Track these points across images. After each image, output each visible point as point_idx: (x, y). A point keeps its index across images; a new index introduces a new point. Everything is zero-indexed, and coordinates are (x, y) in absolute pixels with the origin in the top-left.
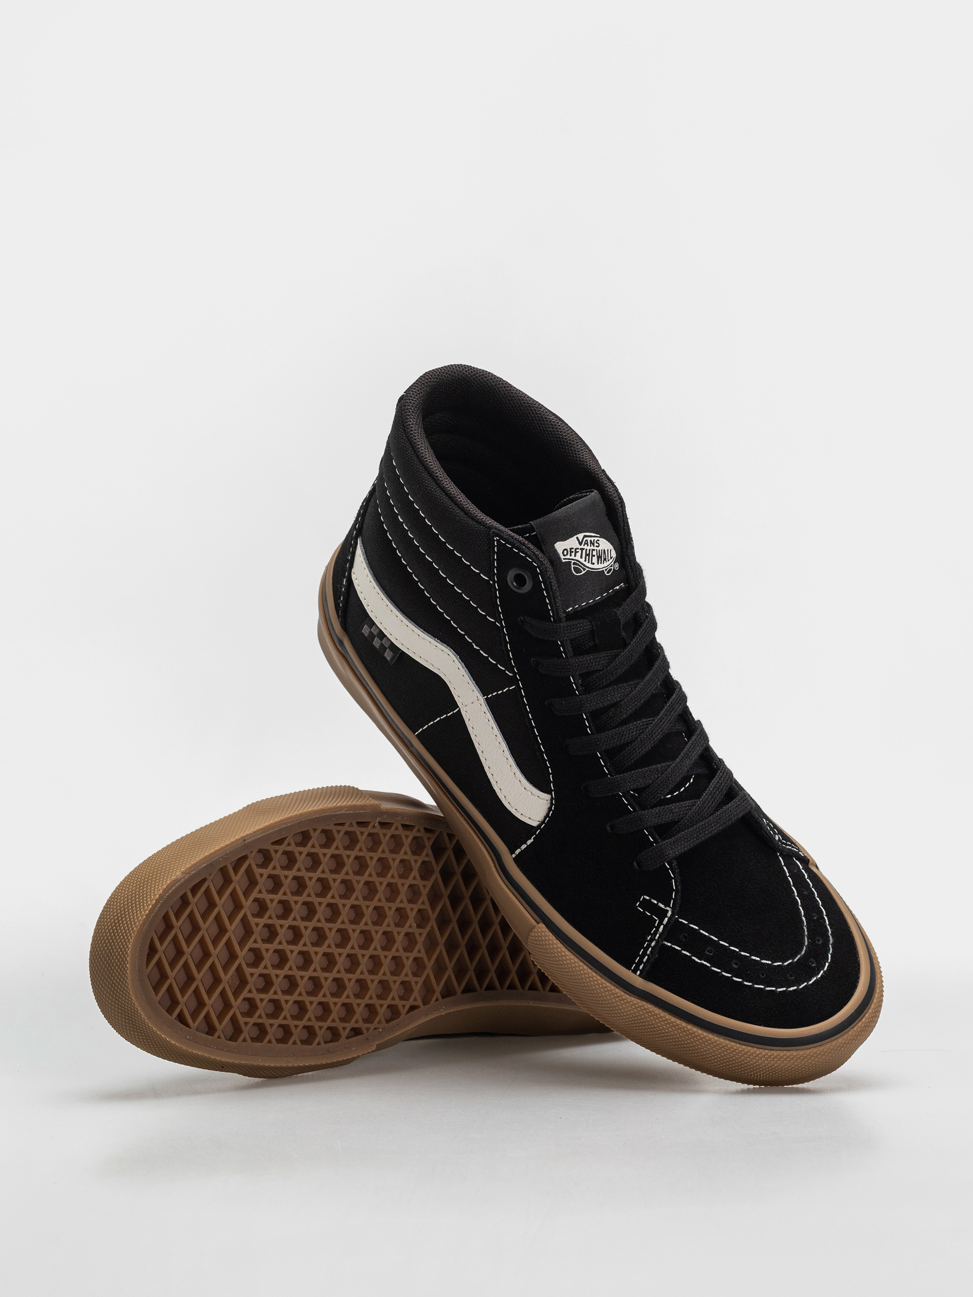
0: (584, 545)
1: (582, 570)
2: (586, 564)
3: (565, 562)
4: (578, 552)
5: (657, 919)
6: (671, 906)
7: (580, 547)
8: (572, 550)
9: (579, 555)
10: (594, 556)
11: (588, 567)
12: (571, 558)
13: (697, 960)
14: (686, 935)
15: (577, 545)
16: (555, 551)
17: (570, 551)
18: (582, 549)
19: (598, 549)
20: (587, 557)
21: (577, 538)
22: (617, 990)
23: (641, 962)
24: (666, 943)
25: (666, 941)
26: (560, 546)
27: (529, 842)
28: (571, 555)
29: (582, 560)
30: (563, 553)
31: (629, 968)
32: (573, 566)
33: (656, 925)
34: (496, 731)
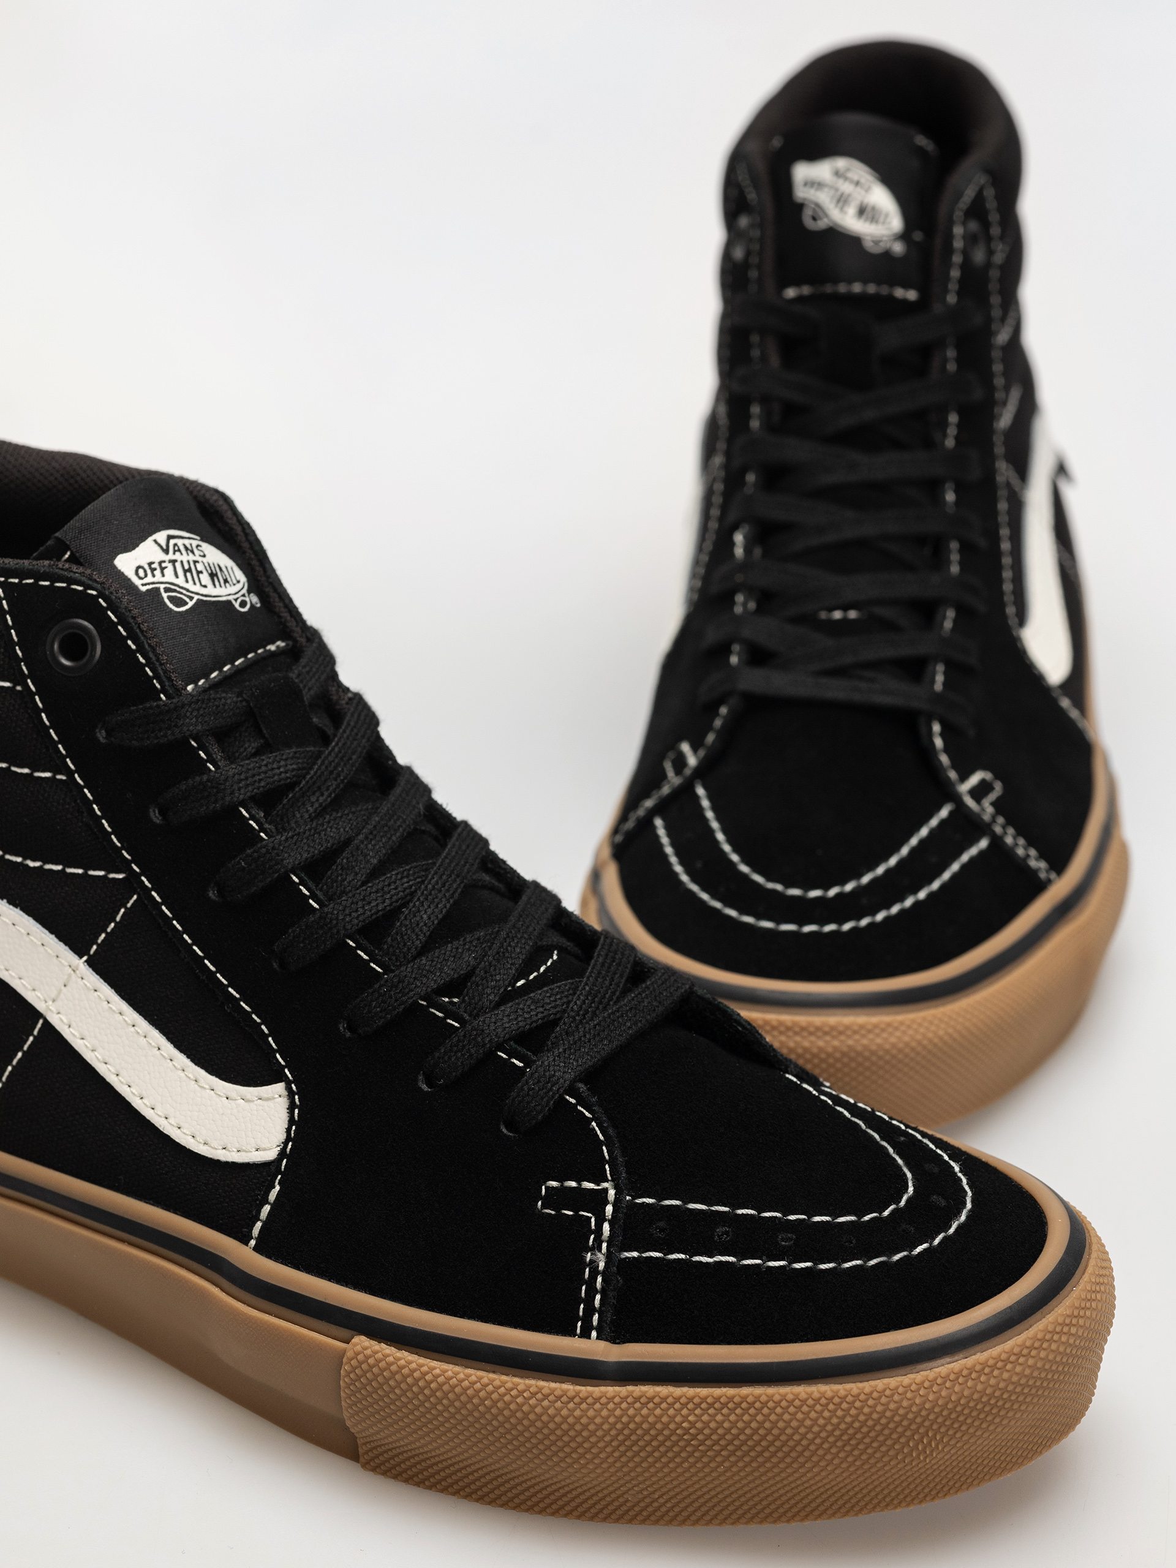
0: (174, 554)
1: (187, 600)
2: (190, 586)
3: (147, 590)
4: (166, 567)
5: (590, 1215)
6: (610, 1178)
7: (167, 558)
8: (153, 566)
9: (169, 572)
10: (201, 572)
11: (197, 594)
12: (155, 580)
13: (705, 1259)
14: (661, 1224)
15: (158, 556)
16: (120, 575)
17: (150, 568)
18: (173, 562)
19: (205, 560)
20: (188, 574)
21: (155, 541)
22: (565, 1386)
23: (590, 1310)
24: (627, 1254)
25: (626, 1251)
26: (125, 563)
27: (273, 1196)
28: (154, 576)
29: (181, 581)
30: (137, 573)
31: (571, 1333)
32: (165, 595)
33: (593, 1227)
34: (131, 1015)
